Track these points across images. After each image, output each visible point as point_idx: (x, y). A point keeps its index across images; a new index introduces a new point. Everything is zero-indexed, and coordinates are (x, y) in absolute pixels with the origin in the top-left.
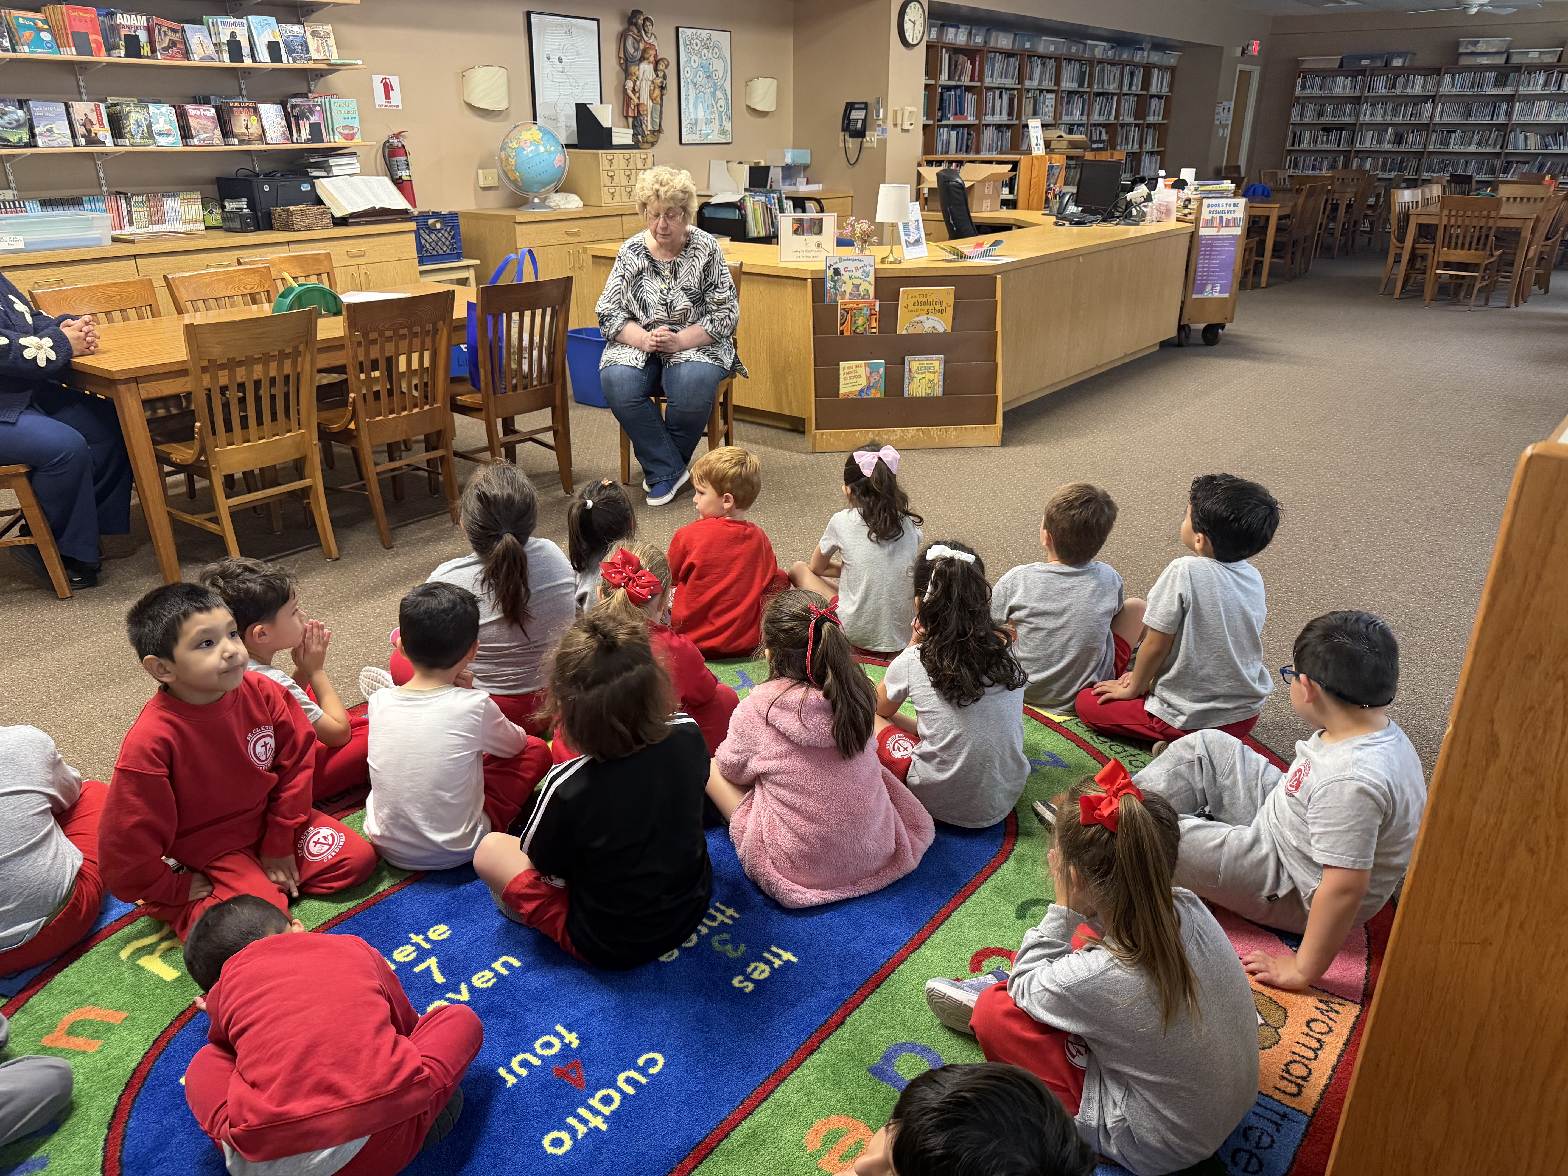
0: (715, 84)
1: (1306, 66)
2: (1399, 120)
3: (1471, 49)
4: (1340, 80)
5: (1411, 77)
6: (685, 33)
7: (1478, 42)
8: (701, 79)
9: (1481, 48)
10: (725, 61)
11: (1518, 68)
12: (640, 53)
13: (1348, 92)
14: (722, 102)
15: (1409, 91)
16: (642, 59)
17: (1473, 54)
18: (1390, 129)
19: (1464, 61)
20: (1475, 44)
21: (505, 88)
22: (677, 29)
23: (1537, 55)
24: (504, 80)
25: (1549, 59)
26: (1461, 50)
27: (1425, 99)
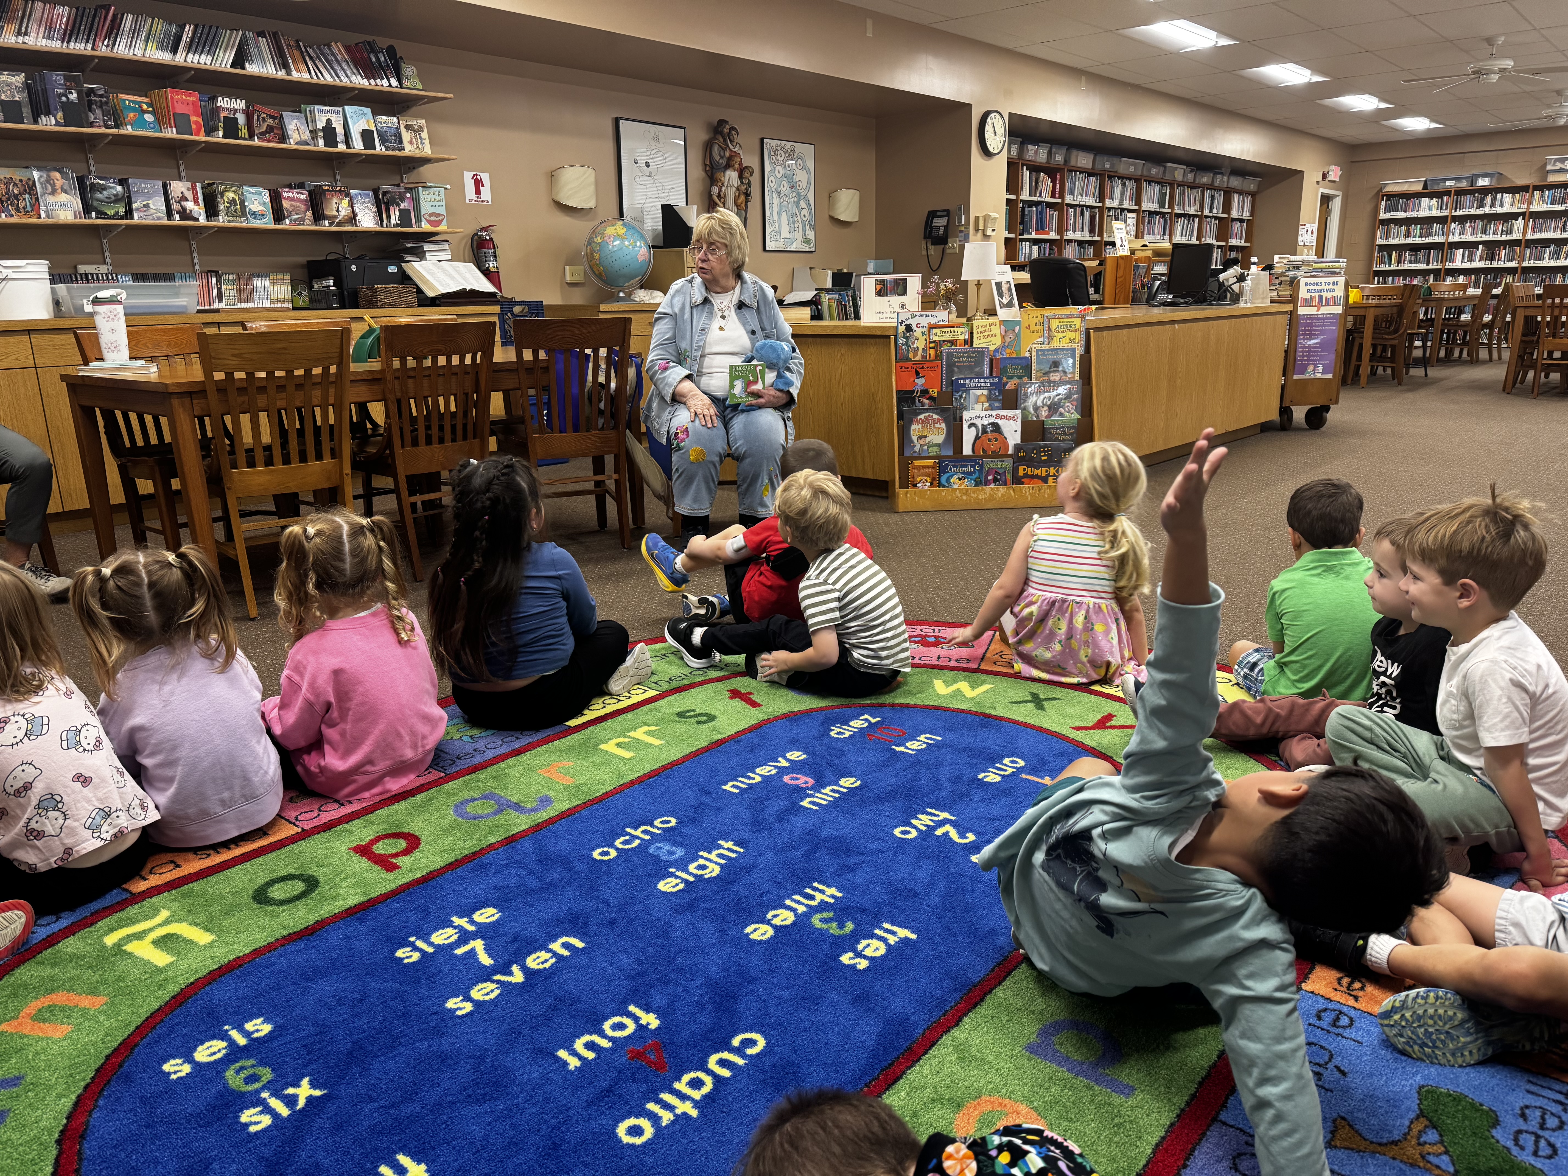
0: (799, 194)
1: (1388, 189)
2: (1491, 238)
3: (1559, 166)
4: (1425, 201)
5: (1499, 195)
6: (770, 144)
8: (785, 188)
10: (808, 172)
12: (725, 160)
13: (1435, 213)
14: (805, 212)
15: (1498, 210)
16: (728, 166)
17: (1562, 171)
18: (1481, 246)
19: (1554, 178)
21: (592, 188)
22: (762, 140)
24: (592, 179)
26: (1550, 168)
27: (1515, 216)
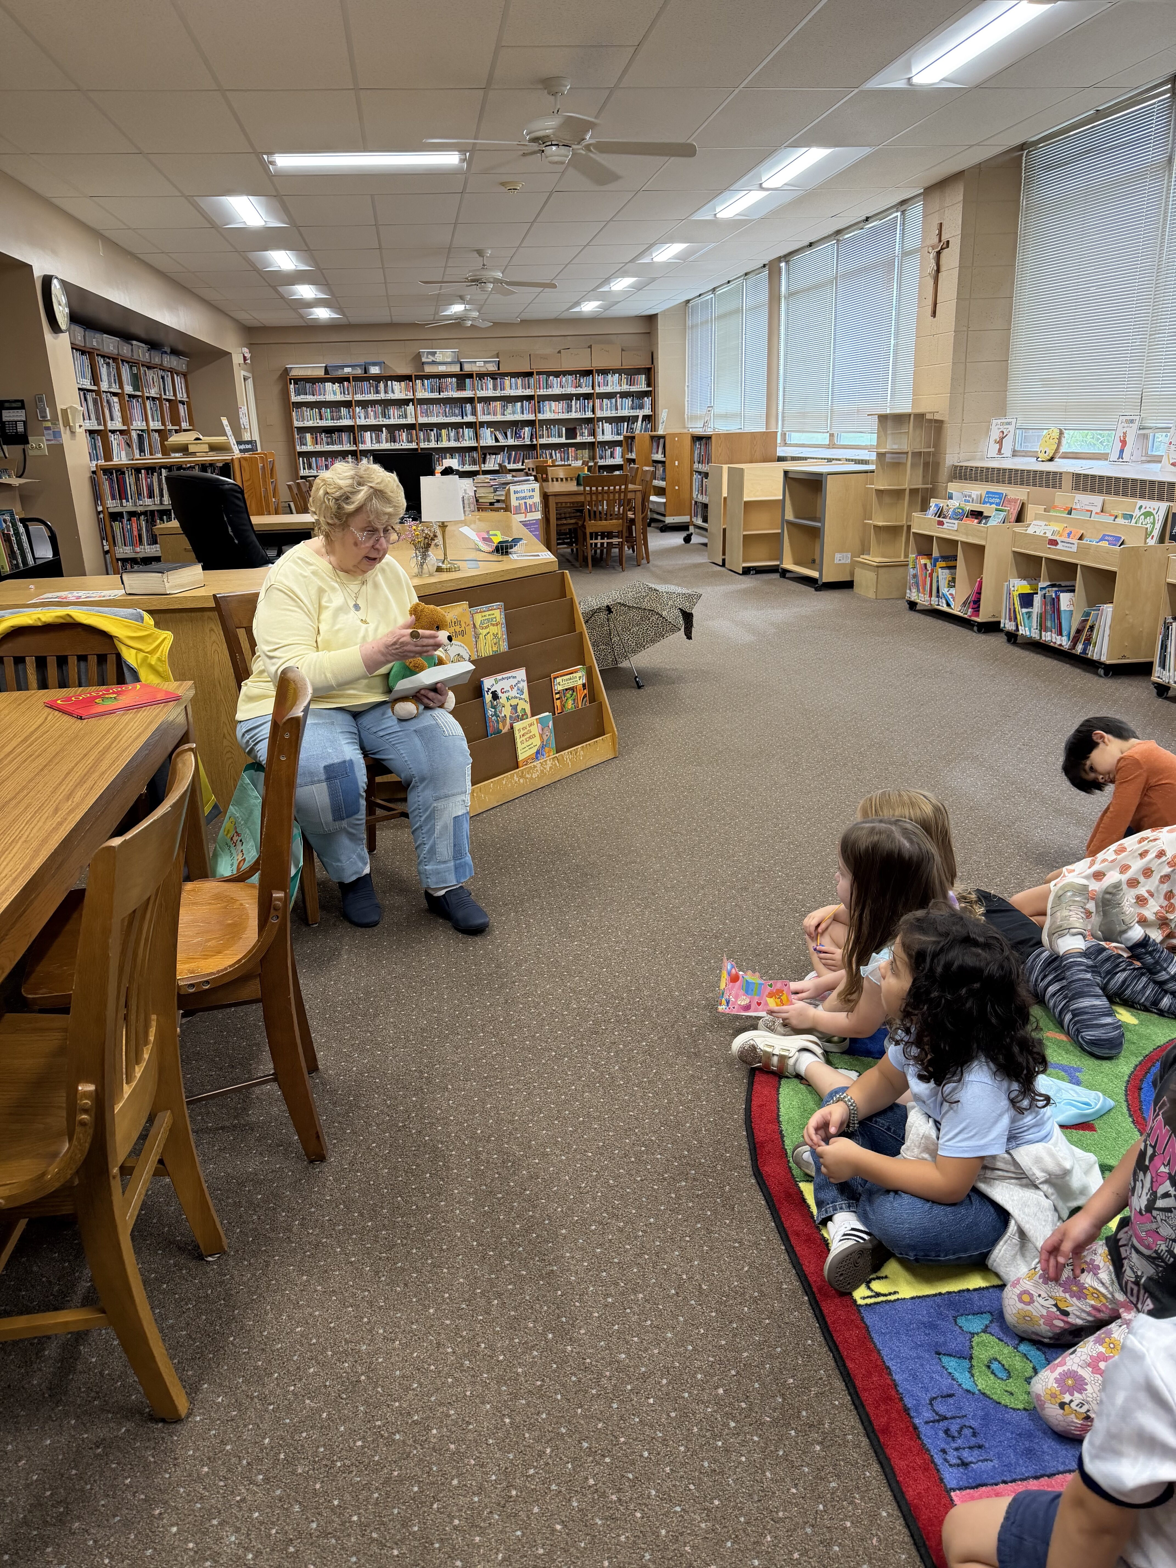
1: (294, 373)
2: (392, 421)
3: (431, 359)
4: (328, 385)
5: (389, 383)
7: (435, 353)
9: (439, 358)
11: (470, 376)
13: (339, 397)
15: (391, 396)
17: (434, 363)
18: (384, 429)
19: (428, 369)
20: (434, 354)
23: (482, 364)
25: (492, 368)
26: (424, 360)
27: (406, 402)
